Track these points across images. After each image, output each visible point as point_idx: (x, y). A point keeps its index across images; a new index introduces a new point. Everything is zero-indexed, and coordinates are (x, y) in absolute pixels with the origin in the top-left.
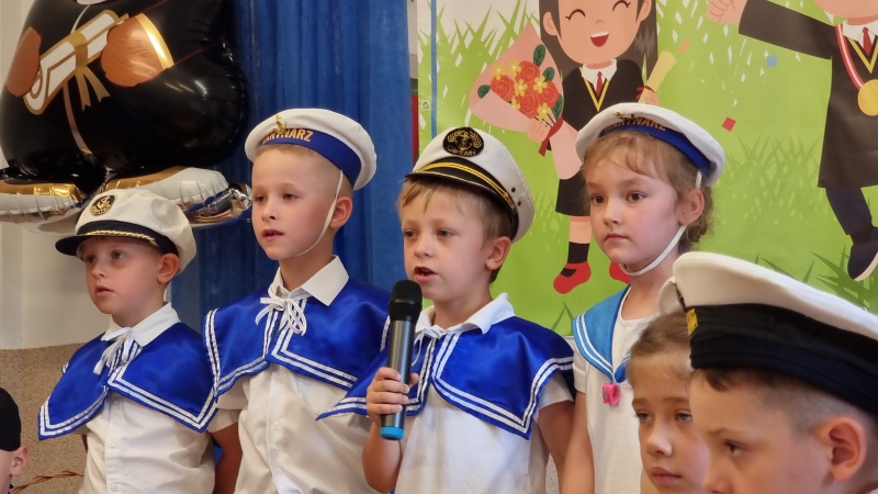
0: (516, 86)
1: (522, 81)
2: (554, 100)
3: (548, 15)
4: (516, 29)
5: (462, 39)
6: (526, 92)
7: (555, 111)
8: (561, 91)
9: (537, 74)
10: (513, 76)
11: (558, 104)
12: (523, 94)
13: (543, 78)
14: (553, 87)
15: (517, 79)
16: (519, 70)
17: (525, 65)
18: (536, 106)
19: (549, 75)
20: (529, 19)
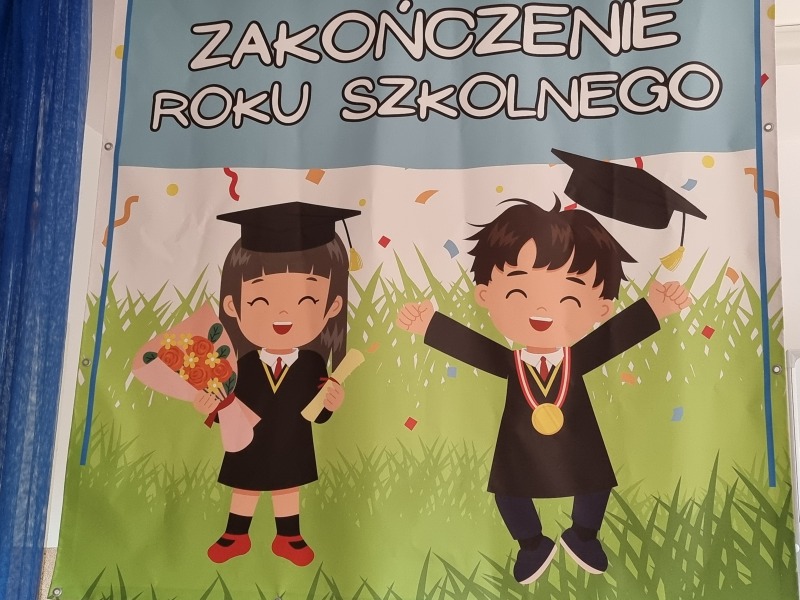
0: (186, 357)
1: (193, 354)
2: (227, 376)
3: (229, 299)
4: (193, 306)
5: (133, 306)
6: (197, 365)
7: (227, 386)
8: (235, 369)
9: (210, 350)
10: (184, 348)
11: (230, 381)
12: (193, 366)
13: (217, 355)
14: (227, 364)
15: (188, 353)
16: (192, 343)
17: (198, 340)
18: (207, 379)
19: (223, 353)
20: (208, 299)
